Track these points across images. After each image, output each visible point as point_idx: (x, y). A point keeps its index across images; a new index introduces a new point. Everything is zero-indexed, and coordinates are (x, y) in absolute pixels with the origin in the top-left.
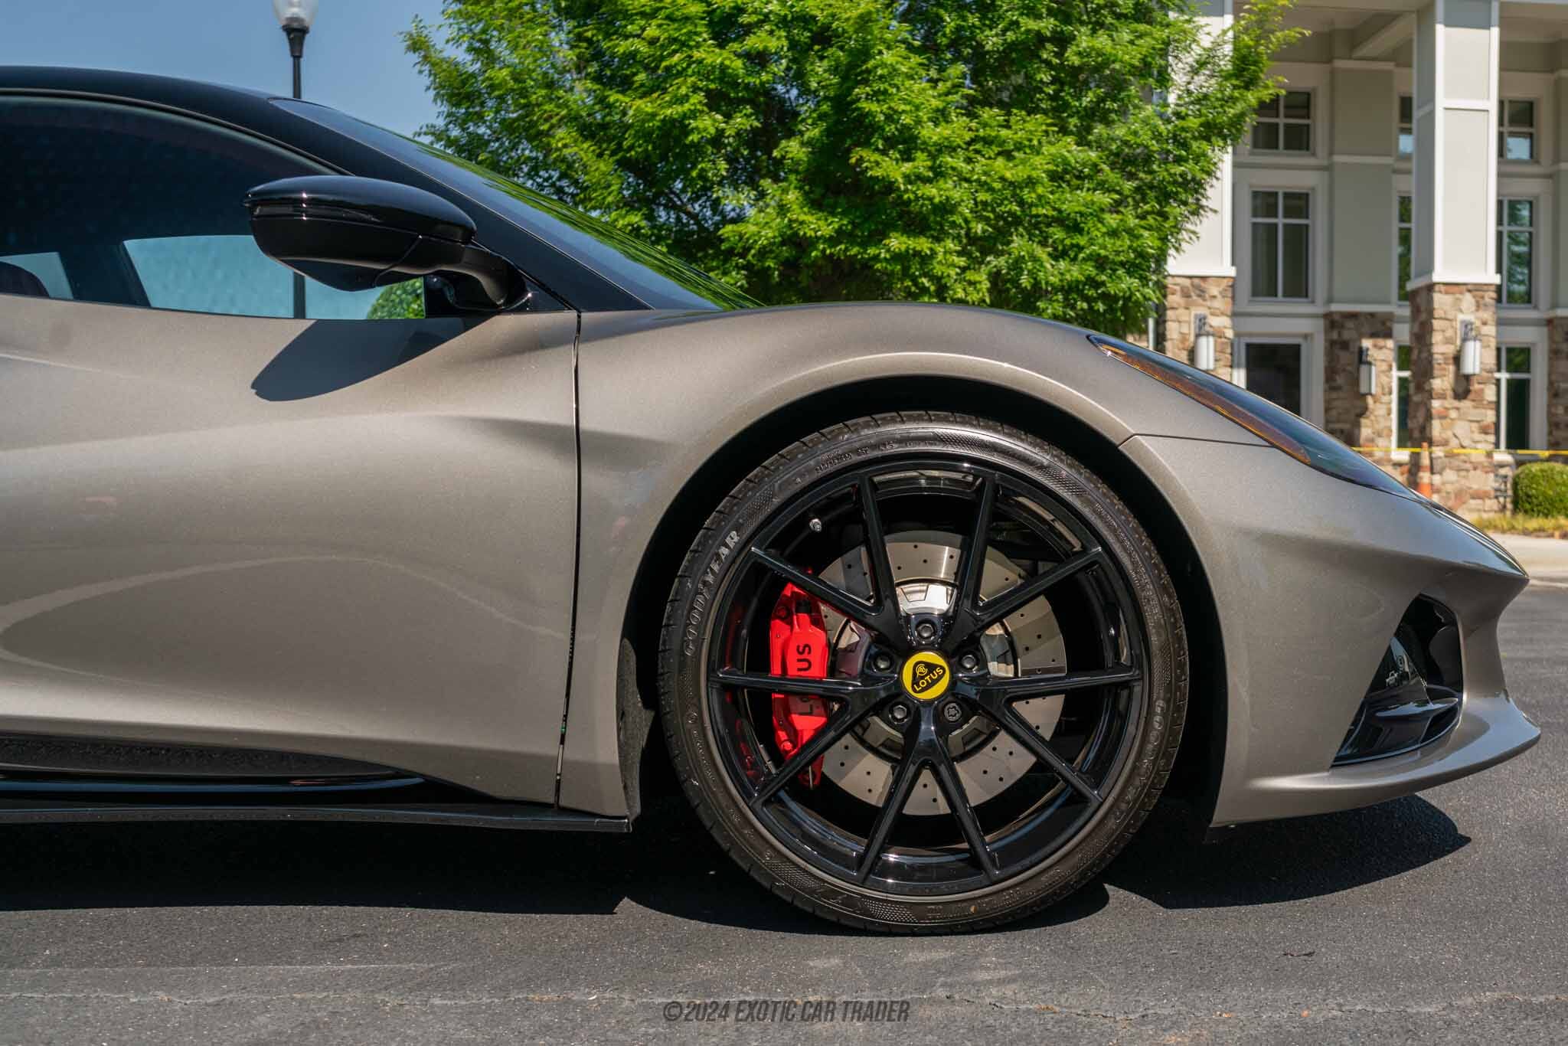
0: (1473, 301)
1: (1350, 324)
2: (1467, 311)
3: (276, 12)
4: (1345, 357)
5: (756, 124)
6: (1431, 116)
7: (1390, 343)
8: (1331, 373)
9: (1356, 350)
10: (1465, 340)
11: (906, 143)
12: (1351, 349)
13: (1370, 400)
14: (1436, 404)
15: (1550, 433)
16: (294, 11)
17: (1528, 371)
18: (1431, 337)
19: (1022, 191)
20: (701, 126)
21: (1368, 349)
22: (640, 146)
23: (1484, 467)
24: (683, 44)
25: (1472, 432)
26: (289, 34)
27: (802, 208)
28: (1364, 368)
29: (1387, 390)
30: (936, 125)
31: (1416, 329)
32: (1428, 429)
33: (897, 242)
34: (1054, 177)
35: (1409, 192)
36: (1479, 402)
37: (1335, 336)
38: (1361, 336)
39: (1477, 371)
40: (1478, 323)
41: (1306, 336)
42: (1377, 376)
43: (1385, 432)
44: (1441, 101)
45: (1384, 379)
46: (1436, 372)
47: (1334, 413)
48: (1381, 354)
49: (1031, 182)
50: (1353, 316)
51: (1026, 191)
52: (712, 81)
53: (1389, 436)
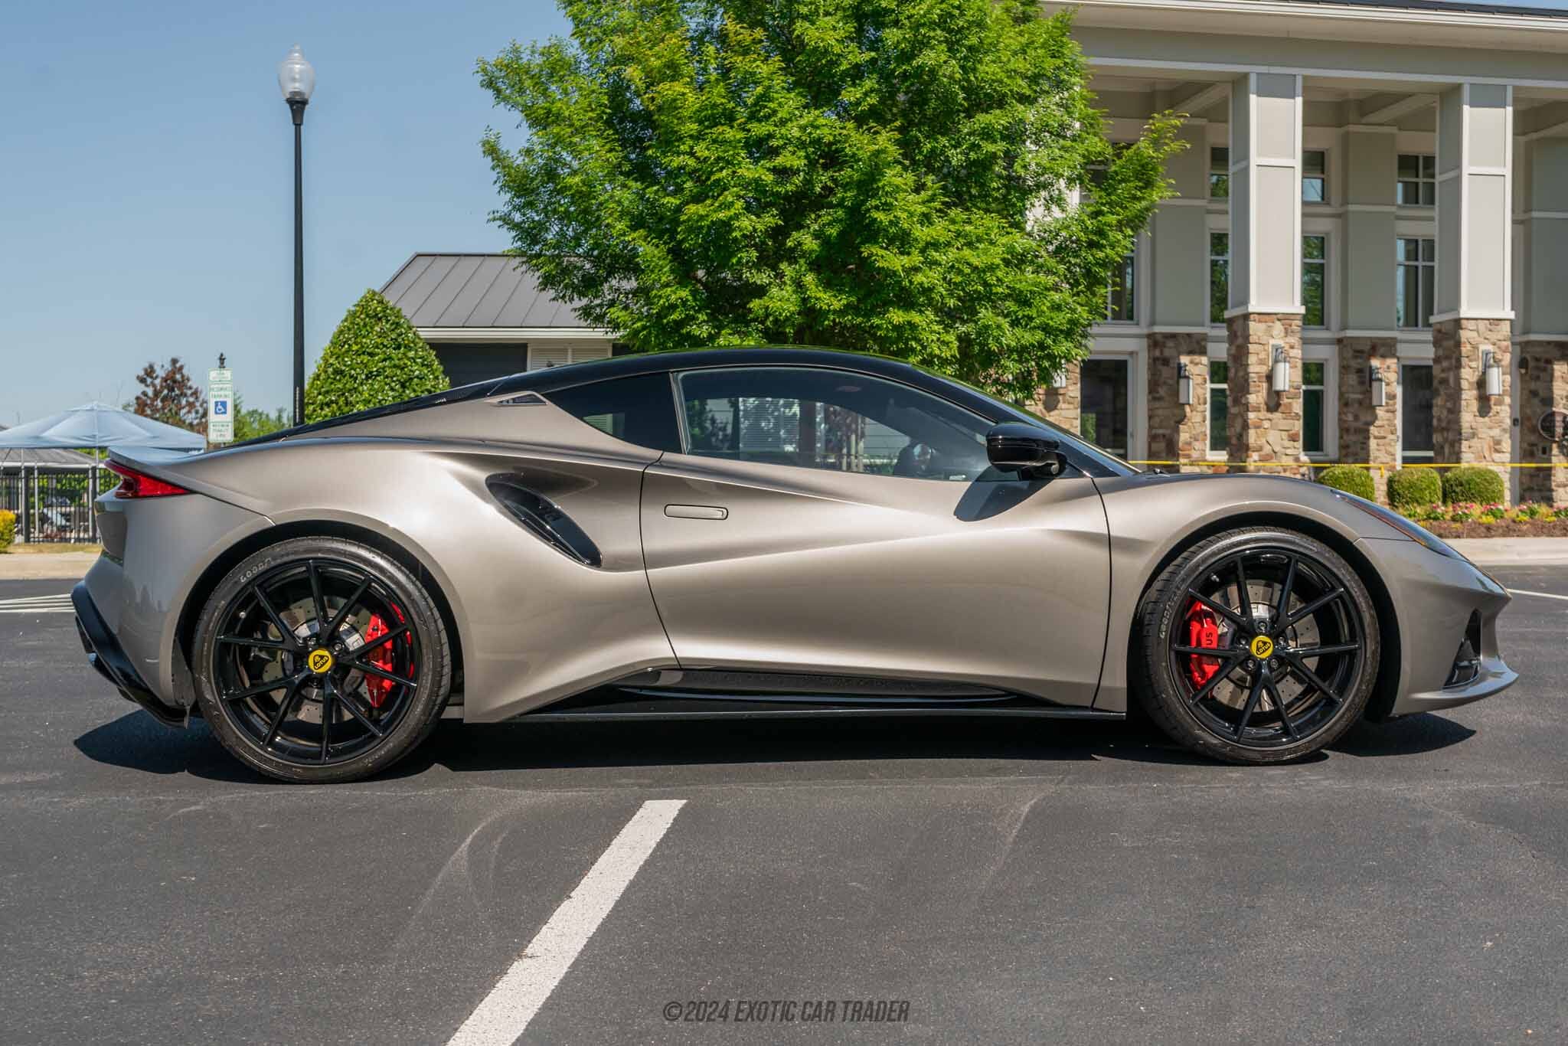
0: (1282, 328)
1: (1170, 344)
2: (1277, 337)
3: (282, 88)
4: (1166, 372)
5: (780, 222)
6: (1245, 172)
7: (1204, 360)
8: (1153, 386)
9: (1176, 365)
10: (1276, 361)
11: (902, 241)
12: (1172, 365)
13: (1187, 409)
14: (1252, 415)
15: (1341, 437)
16: (297, 86)
17: (1322, 384)
18: (1247, 358)
19: (985, 274)
20: (743, 225)
21: (1186, 365)
22: (692, 239)
23: (1292, 469)
24: (728, 162)
25: (1282, 439)
26: (291, 107)
27: (817, 287)
28: (1183, 382)
29: (1201, 401)
30: (922, 226)
31: (1233, 351)
32: (1245, 438)
33: (897, 316)
34: (1007, 263)
35: (1226, 230)
36: (1288, 414)
37: (1157, 353)
38: (1180, 354)
39: (1287, 388)
40: (1287, 347)
41: (1131, 353)
42: (1194, 389)
43: (1201, 437)
44: (1255, 159)
45: (1200, 391)
46: (1252, 389)
47: (1157, 420)
48: (1197, 368)
49: (992, 268)
50: (1173, 336)
51: (989, 274)
52: (750, 191)
53: (1204, 440)
